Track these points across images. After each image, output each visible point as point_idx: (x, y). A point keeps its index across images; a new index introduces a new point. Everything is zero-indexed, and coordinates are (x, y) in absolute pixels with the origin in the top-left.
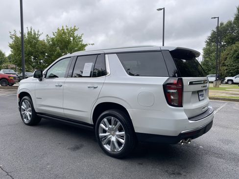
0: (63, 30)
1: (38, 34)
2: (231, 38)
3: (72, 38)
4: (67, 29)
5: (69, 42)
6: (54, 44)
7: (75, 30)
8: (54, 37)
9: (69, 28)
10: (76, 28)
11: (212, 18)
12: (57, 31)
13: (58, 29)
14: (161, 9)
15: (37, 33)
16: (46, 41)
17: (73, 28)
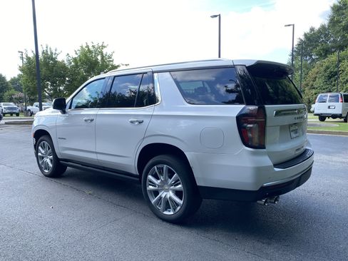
0: (87, 47)
1: (55, 54)
2: (323, 49)
3: (99, 58)
4: (93, 46)
5: (96, 62)
6: (77, 66)
7: (103, 47)
8: (77, 56)
9: (95, 44)
10: (105, 45)
11: (286, 26)
12: (80, 48)
13: (82, 47)
14: (216, 16)
15: (54, 52)
16: (66, 62)
17: (100, 45)
